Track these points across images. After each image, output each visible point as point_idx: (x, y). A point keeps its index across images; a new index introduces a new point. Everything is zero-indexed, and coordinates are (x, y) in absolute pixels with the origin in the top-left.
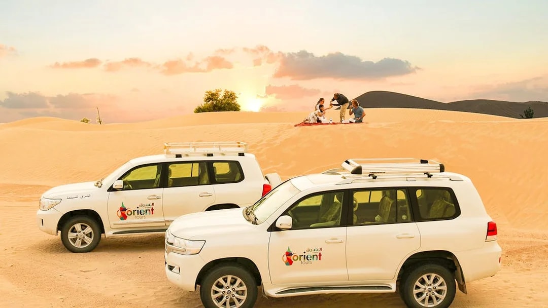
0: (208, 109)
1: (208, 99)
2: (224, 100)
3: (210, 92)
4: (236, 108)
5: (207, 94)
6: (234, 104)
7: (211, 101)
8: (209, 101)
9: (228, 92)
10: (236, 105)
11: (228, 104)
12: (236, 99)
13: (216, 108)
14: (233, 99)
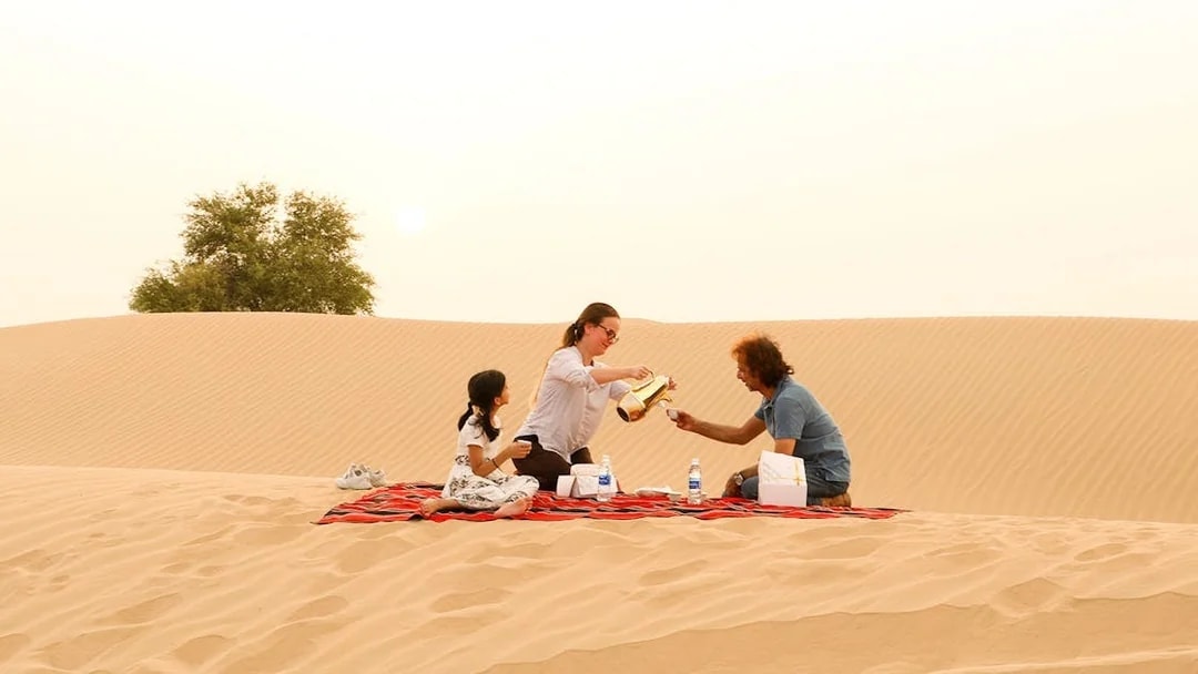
0: (198, 290)
1: (202, 242)
2: (287, 245)
3: (217, 204)
4: (345, 293)
5: (202, 212)
6: (340, 265)
7: (223, 251)
8: (211, 252)
9: (310, 207)
10: (352, 272)
11: (306, 267)
12: (349, 240)
13: (244, 289)
14: (339, 242)
